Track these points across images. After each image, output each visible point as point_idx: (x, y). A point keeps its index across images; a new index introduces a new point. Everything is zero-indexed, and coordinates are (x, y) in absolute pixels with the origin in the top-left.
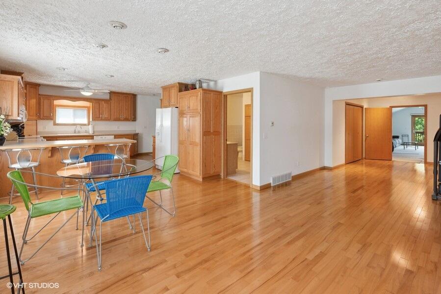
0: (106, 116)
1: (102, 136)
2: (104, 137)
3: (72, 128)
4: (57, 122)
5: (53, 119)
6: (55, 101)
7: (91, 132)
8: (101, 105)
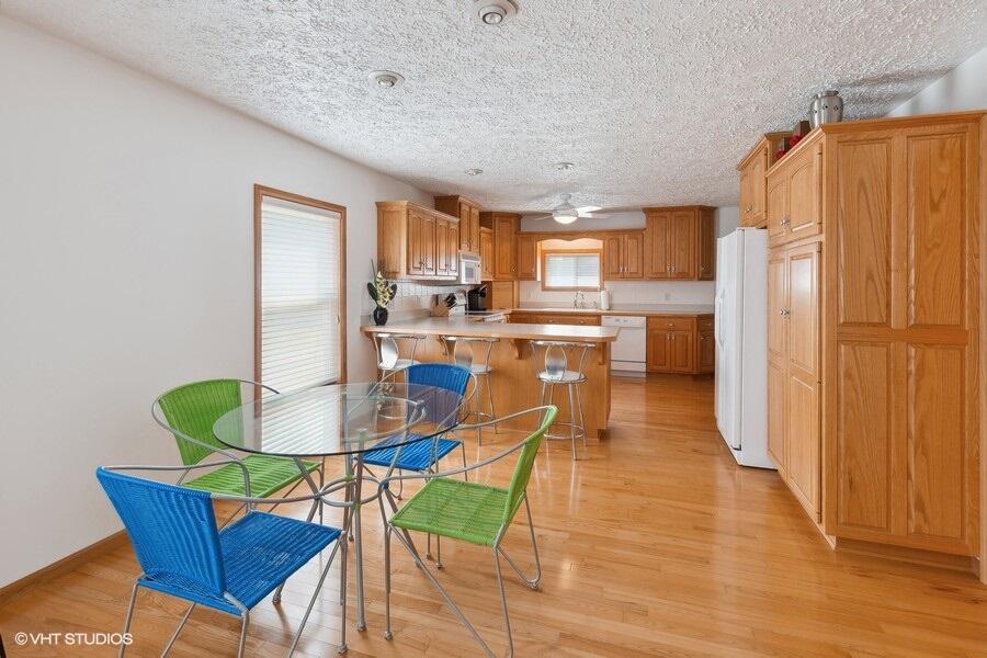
0: (633, 269)
1: (618, 317)
2: (622, 318)
3: (570, 298)
4: (547, 285)
5: (535, 279)
6: (538, 244)
7: (604, 307)
8: (621, 243)
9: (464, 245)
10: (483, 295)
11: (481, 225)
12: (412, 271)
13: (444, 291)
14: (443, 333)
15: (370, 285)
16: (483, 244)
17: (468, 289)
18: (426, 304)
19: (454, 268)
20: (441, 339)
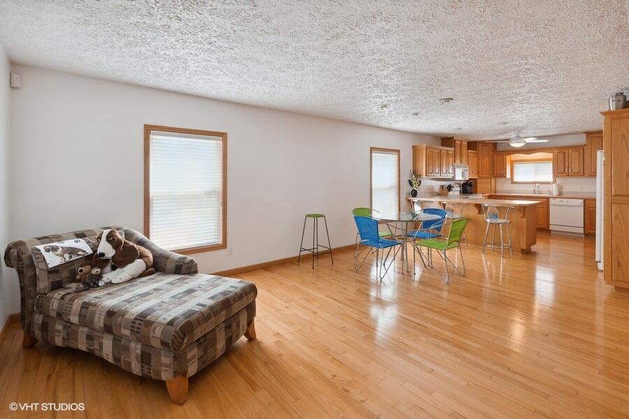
3: (530, 188)
4: (514, 180)
5: (505, 177)
6: (507, 157)
7: (555, 193)
8: (566, 155)
9: (458, 161)
10: (470, 185)
11: (468, 149)
12: (428, 174)
13: (446, 183)
14: (441, 200)
15: (410, 181)
16: (470, 159)
17: (462, 183)
18: (437, 189)
19: (451, 172)
20: (440, 203)
